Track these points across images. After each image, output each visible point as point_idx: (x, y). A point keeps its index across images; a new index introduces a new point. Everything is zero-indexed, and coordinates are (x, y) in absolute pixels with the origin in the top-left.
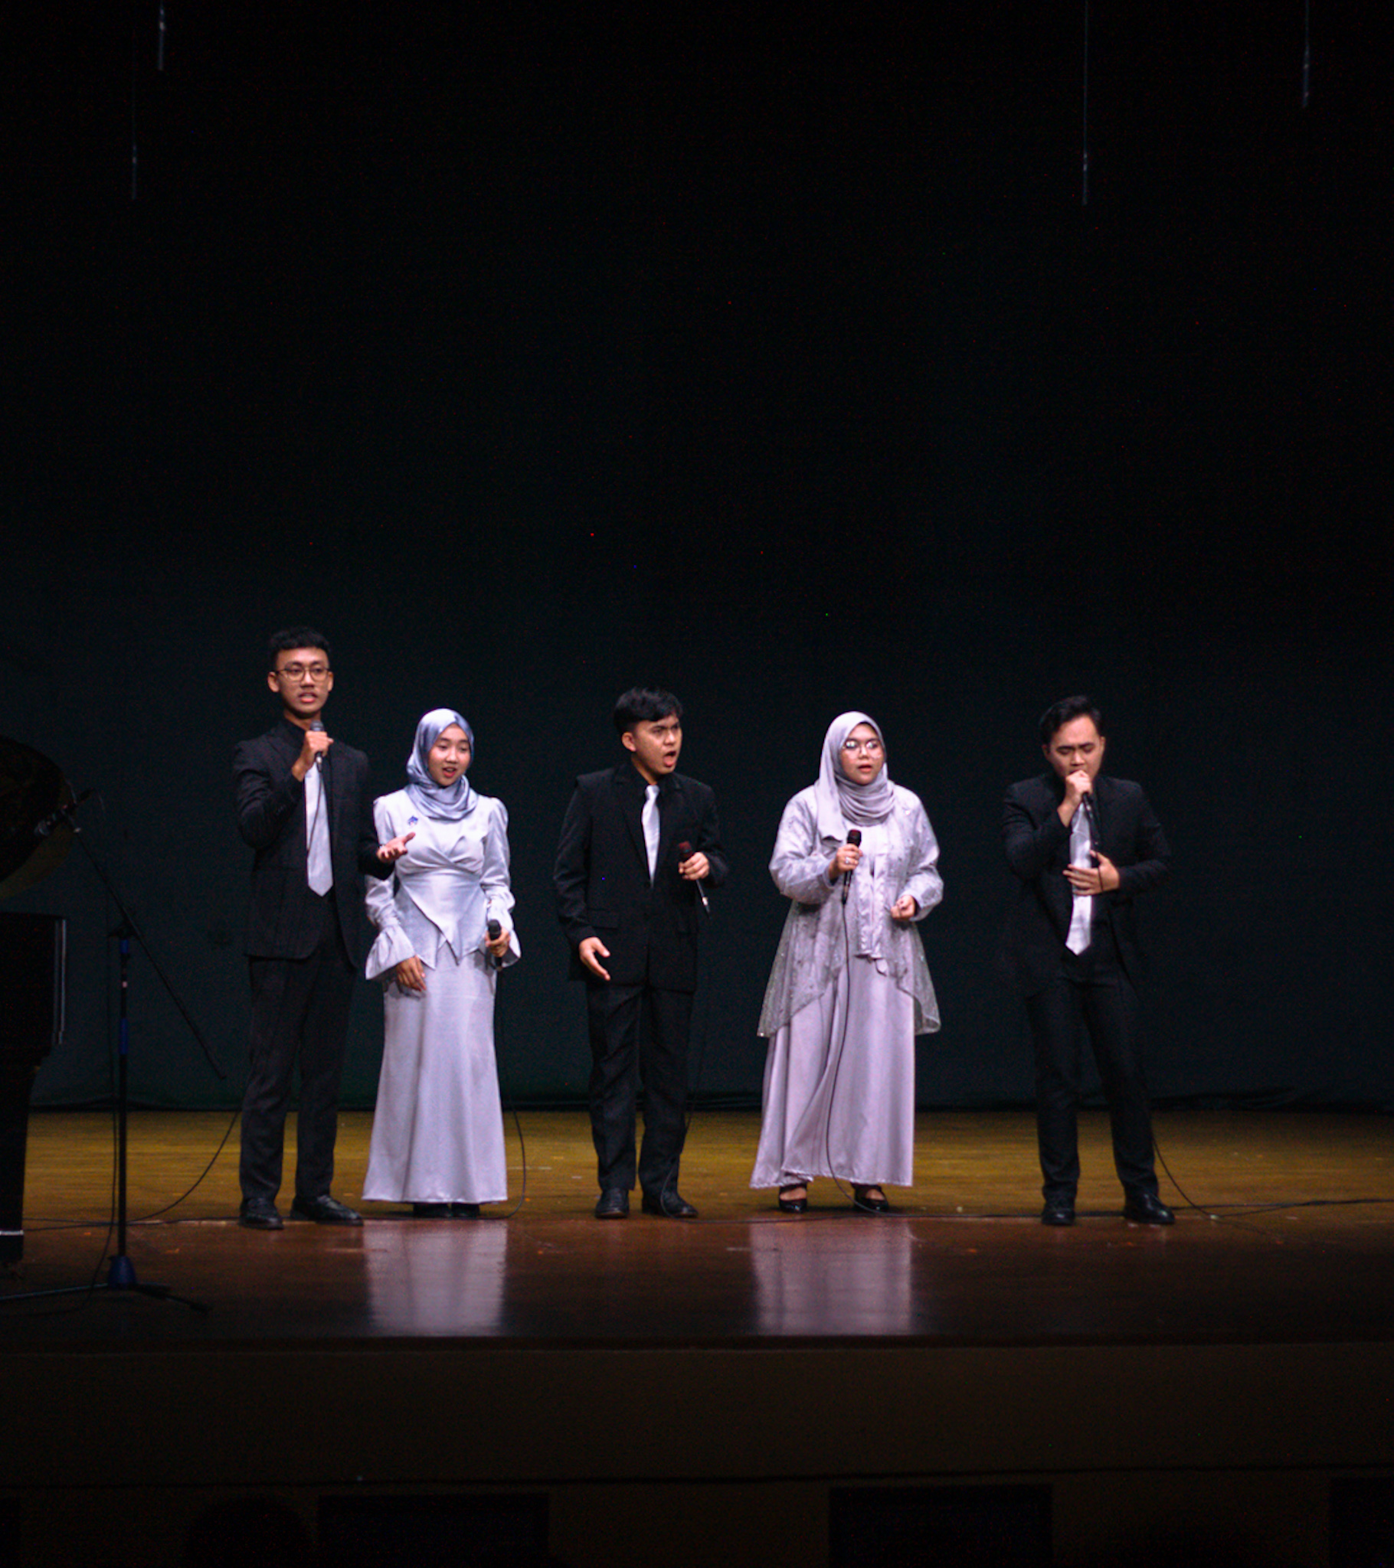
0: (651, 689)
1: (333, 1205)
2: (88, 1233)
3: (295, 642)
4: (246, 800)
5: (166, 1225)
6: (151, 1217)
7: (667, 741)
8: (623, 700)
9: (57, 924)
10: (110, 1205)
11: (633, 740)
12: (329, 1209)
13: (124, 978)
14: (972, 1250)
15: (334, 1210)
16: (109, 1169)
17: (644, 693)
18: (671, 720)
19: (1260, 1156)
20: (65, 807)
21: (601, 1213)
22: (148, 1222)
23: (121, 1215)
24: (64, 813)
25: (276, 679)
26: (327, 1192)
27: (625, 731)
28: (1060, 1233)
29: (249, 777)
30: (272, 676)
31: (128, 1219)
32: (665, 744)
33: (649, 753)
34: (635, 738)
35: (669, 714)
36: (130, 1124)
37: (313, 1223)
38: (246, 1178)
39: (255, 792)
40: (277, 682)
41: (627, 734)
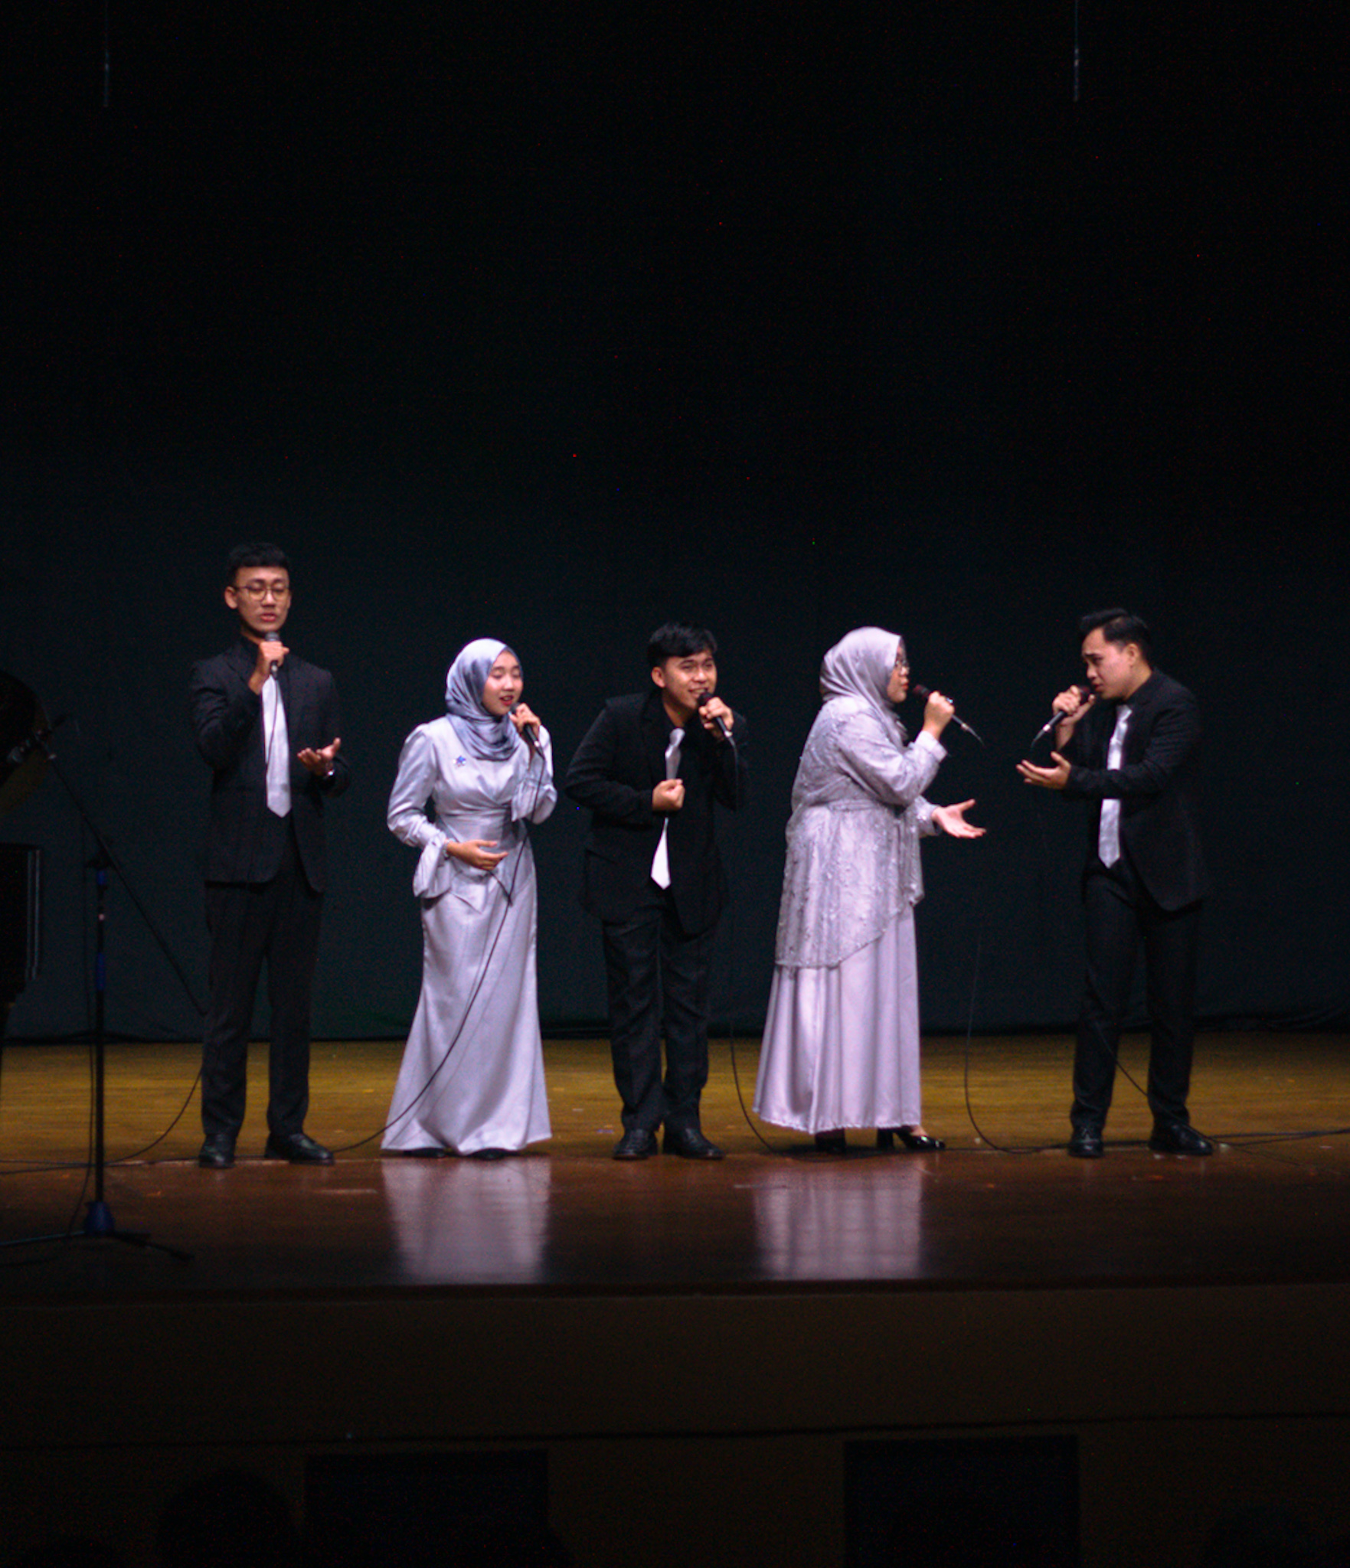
0: (684, 625)
1: (305, 1144)
2: (66, 1176)
3: (256, 558)
4: (203, 721)
5: (147, 1166)
6: (131, 1157)
7: (697, 679)
8: (657, 636)
9: (30, 854)
10: (87, 1146)
11: (663, 675)
12: (300, 1147)
13: (100, 910)
14: (991, 1186)
15: (306, 1149)
16: (84, 1107)
17: (676, 629)
18: (701, 657)
19: (1291, 1081)
20: (39, 732)
21: (619, 1156)
22: (129, 1163)
23: (99, 1156)
24: (37, 738)
25: (233, 595)
26: (299, 1130)
27: (656, 666)
28: (1087, 1166)
29: (205, 695)
30: (229, 591)
31: (106, 1160)
32: (693, 680)
33: (675, 689)
34: (664, 673)
35: (700, 651)
36: (108, 1057)
37: (283, 1162)
38: (208, 1114)
39: (214, 710)
40: (235, 598)
41: (657, 669)
